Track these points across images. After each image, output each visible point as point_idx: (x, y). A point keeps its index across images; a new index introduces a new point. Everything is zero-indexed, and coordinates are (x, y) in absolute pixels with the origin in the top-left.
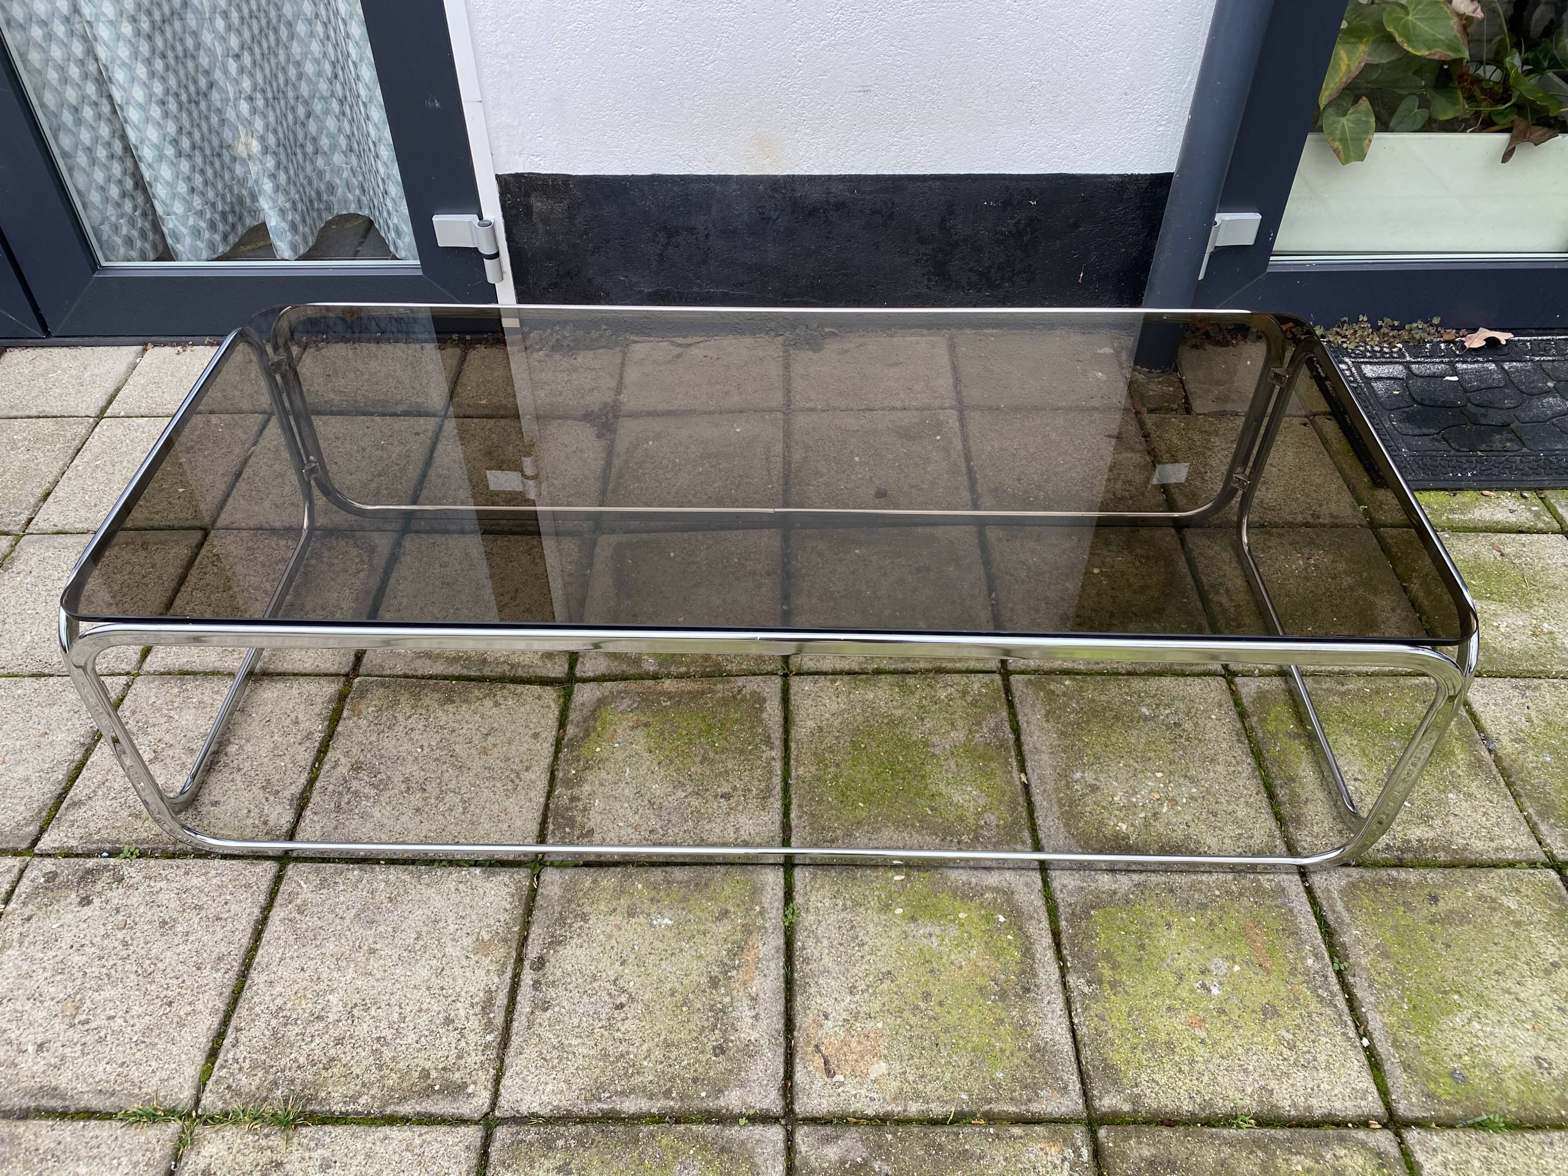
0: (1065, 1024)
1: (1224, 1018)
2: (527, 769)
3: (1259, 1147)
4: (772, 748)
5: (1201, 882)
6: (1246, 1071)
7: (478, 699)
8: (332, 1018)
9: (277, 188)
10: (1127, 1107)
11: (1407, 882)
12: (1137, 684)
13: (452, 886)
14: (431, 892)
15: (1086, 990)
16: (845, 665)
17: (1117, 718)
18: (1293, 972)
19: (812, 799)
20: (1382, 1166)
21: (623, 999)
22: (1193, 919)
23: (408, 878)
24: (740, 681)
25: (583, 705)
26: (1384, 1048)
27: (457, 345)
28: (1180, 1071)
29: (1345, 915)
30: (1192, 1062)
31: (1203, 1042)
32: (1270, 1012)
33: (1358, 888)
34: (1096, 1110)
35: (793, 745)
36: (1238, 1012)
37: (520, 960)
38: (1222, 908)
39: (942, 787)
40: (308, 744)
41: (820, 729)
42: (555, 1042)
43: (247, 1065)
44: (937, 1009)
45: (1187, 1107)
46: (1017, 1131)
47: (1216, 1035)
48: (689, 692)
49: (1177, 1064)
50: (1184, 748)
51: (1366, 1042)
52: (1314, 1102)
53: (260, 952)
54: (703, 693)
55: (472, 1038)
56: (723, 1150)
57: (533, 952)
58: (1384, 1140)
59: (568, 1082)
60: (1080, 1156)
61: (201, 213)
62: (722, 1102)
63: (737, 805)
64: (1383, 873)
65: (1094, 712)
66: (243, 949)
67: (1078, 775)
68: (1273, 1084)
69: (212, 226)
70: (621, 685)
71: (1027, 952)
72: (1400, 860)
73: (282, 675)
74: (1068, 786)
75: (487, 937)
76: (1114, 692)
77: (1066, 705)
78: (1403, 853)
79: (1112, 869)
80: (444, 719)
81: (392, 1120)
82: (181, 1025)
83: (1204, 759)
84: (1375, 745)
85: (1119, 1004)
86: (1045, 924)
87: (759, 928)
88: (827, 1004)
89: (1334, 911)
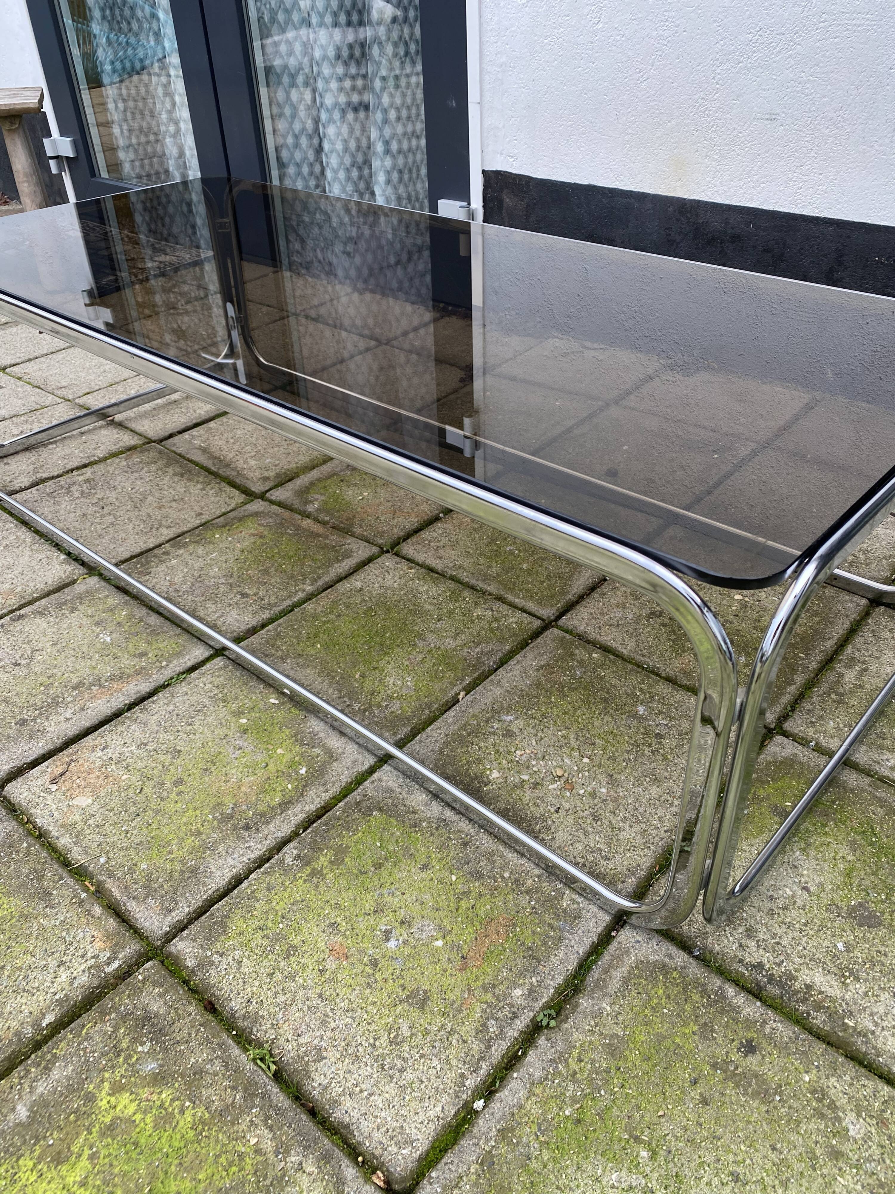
1: (368, 969)
2: (169, 527)
3: (246, 1090)
4: (312, 585)
5: (502, 856)
6: (324, 1023)
7: (198, 481)
10: (190, 963)
11: (736, 1010)
12: (663, 688)
14: (28, 554)
15: (290, 862)
16: (434, 563)
17: (605, 700)
18: (489, 987)
19: (293, 626)
21: (24, 662)
22: (454, 878)
23: (29, 541)
24: (351, 540)
25: (246, 511)
28: (271, 975)
29: (615, 983)
30: (291, 977)
31: (323, 971)
32: (418, 999)
33: (668, 974)
34: (168, 945)
35: (328, 591)
36: (387, 974)
37: (13, 611)
38: (494, 889)
39: (391, 666)
40: (85, 459)
41: (360, 591)
44: (173, 795)
45: (236, 1004)
46: (98, 910)
47: (341, 976)
48: (312, 532)
49: (276, 968)
50: (639, 757)
51: (479, 1104)
52: (347, 1103)
54: (320, 536)
57: (25, 610)
60: (108, 964)
63: (243, 603)
64: (716, 982)
65: (589, 686)
67: (510, 718)
68: (332, 1055)
70: (280, 511)
71: (285, 805)
72: (761, 988)
74: (488, 720)
75: (17, 590)
76: (630, 683)
77: (571, 669)
78: (769, 982)
79: (437, 795)
80: (165, 482)
83: (649, 774)
84: (875, 874)
85: (298, 890)
86: (328, 795)
87: (148, 675)
88: (116, 743)
89: (606, 971)
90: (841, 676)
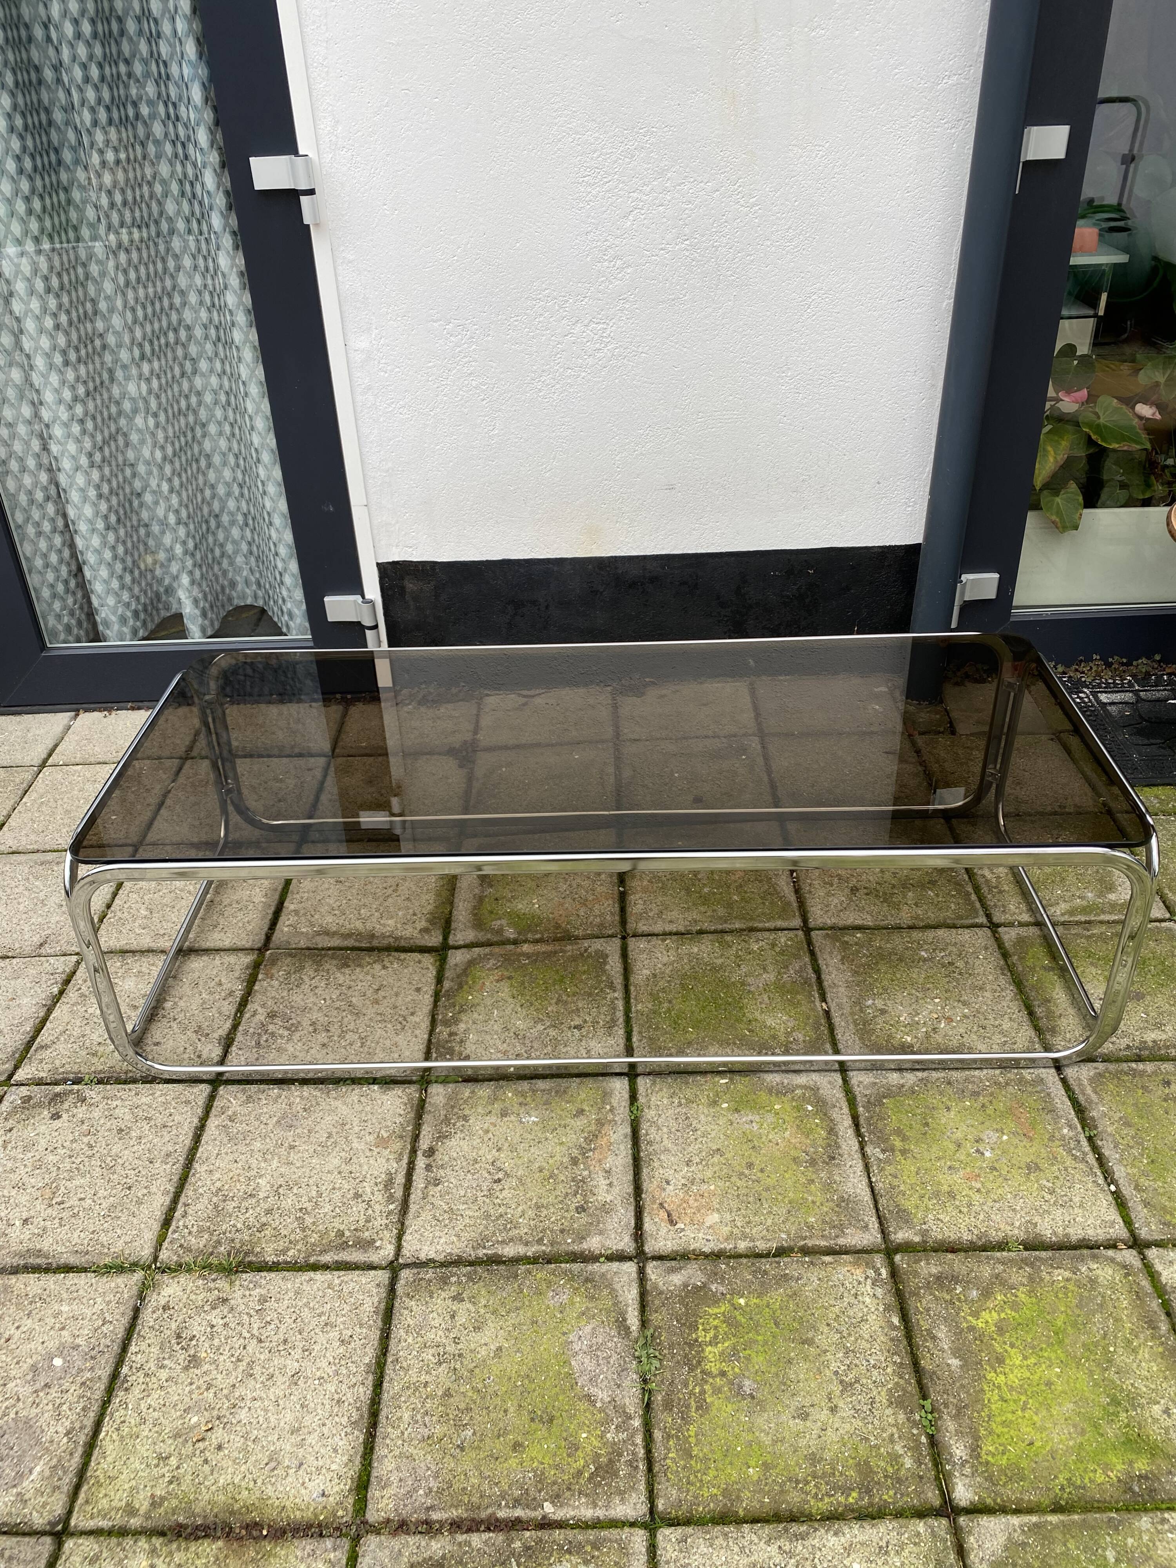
0: (865, 1181)
1: (995, 1173)
2: (412, 1014)
3: (1027, 1265)
4: (615, 991)
5: (974, 1077)
6: (1014, 1210)
7: (369, 963)
8: (262, 1195)
9: (193, 582)
10: (917, 1239)
11: (1144, 1071)
12: (916, 935)
13: (356, 1098)
14: (338, 1103)
15: (881, 1156)
16: (673, 928)
17: (901, 960)
18: (1052, 1138)
19: (650, 1026)
20: (1127, 1275)
21: (501, 1175)
22: (968, 1103)
23: (319, 1094)
24: (586, 944)
25: (456, 965)
26: (1127, 1191)
27: (339, 703)
28: (960, 1212)
29: (1094, 1097)
30: (970, 1205)
31: (978, 1191)
32: (1033, 1168)
33: (1104, 1077)
34: (892, 1242)
35: (632, 988)
36: (1006, 1169)
37: (414, 1151)
38: (992, 1094)
39: (757, 1014)
40: (231, 999)
41: (655, 976)
42: (446, 1208)
43: (195, 1229)
44: (759, 1175)
45: (966, 1237)
46: (828, 1259)
47: (989, 1186)
48: (544, 953)
49: (957, 1207)
50: (957, 980)
51: (1113, 1188)
52: (1071, 1231)
53: (200, 1150)
54: (556, 952)
55: (377, 1207)
56: (587, 1280)
57: (424, 1144)
58: (1130, 1256)
59: (458, 1236)
60: (880, 1274)
61: (127, 605)
62: (585, 1246)
63: (588, 1033)
64: (1125, 1066)
65: (881, 956)
66: (186, 1148)
67: (870, 1002)
68: (1037, 1219)
69: (136, 613)
70: (487, 950)
71: (832, 1131)
72: (1139, 1056)
73: (207, 951)
74: (861, 1010)
75: (385, 1135)
76: (898, 942)
77: (858, 952)
78: (1140, 1051)
79: (900, 1068)
80: (341, 979)
81: (315, 1267)
82: (139, 1202)
83: (974, 987)
85: (908, 1167)
86: (846, 1110)
87: (610, 1121)
88: (669, 1174)
89: (1084, 1094)
90: (984, 876)
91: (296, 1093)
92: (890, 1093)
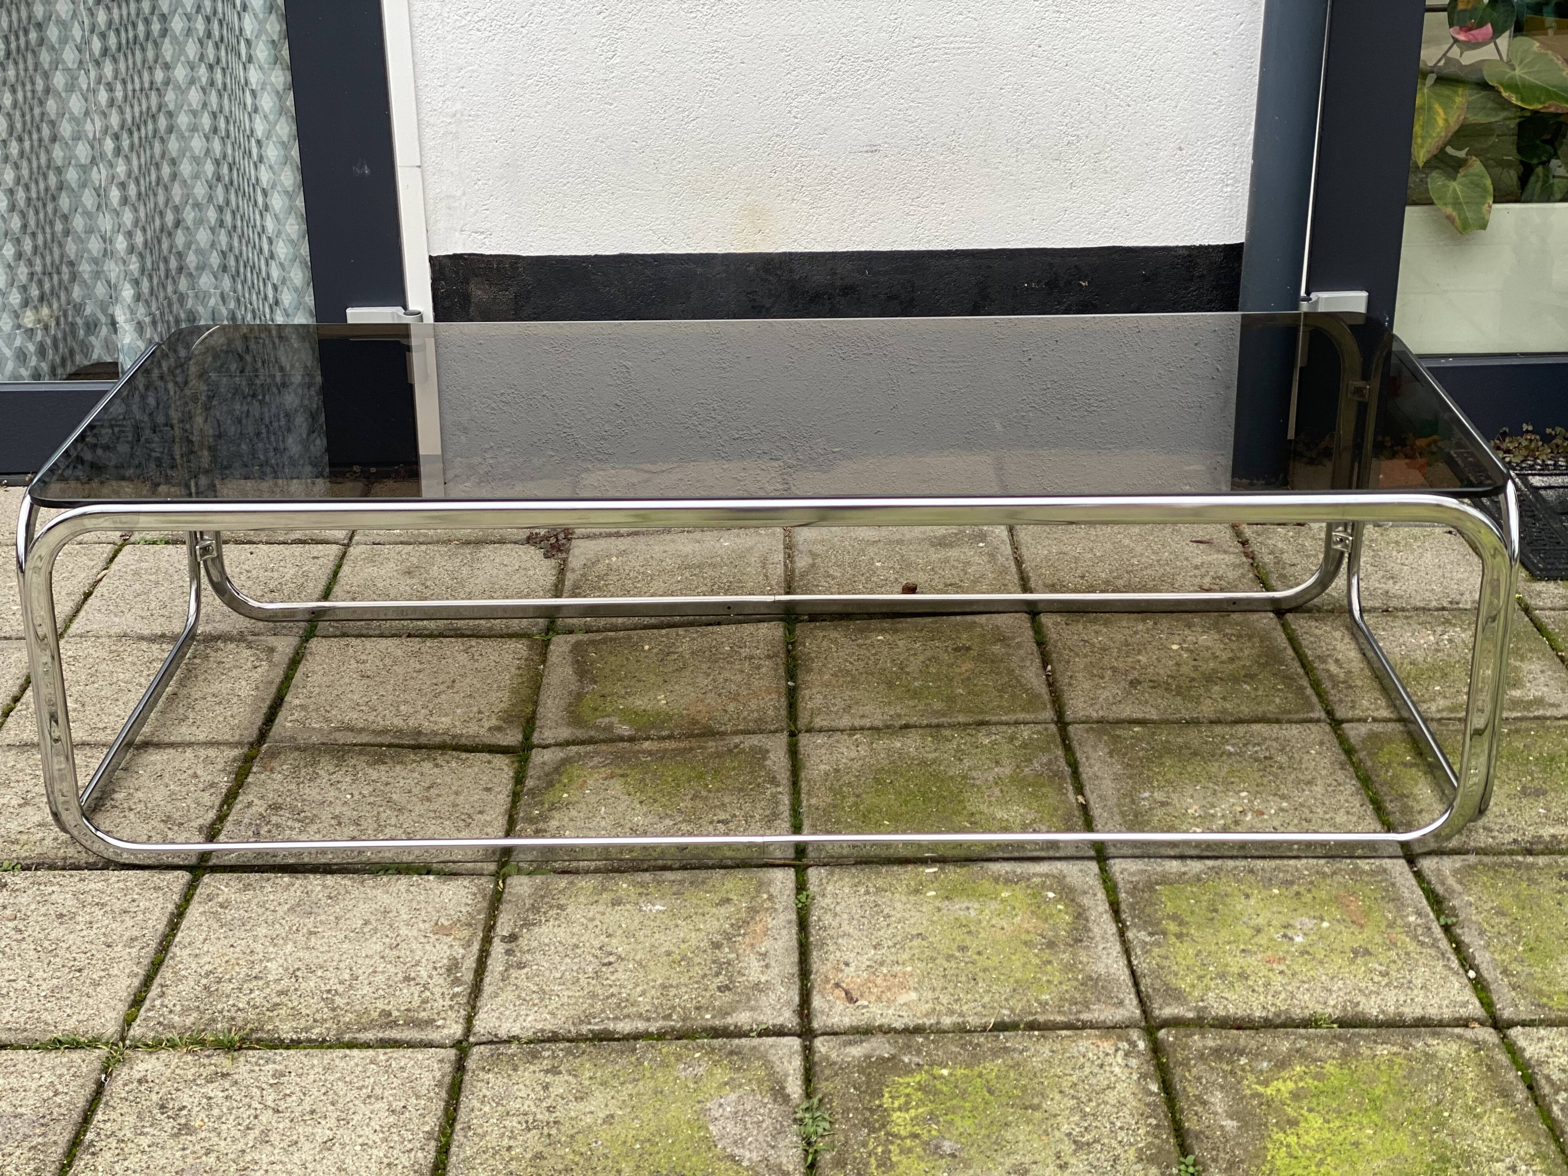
0: (1123, 962)
1: (1307, 957)
2: (480, 812)
3: (1340, 1040)
4: (778, 785)
5: (1288, 865)
6: (1329, 990)
7: (414, 761)
8: (271, 978)
10: (1190, 1015)
11: (1534, 864)
12: (1220, 729)
13: (403, 889)
14: (378, 892)
15: (1148, 939)
16: (867, 722)
17: (1195, 754)
18: (1391, 925)
19: (829, 820)
20: (1477, 1051)
21: (612, 959)
22: (1276, 891)
23: (349, 883)
24: (737, 740)
25: (544, 763)
26: (1488, 974)
27: (356, 479)
28: (1254, 991)
29: (1458, 888)
30: (1267, 985)
31: (1281, 972)
32: (1362, 952)
33: (1476, 869)
34: (1155, 1019)
35: (803, 784)
36: (1323, 953)
37: (487, 941)
38: (1312, 883)
39: (984, 808)
40: (212, 790)
41: (837, 771)
42: (535, 988)
43: (178, 1008)
44: (975, 957)
45: (1259, 1014)
46: (1064, 1033)
47: (1296, 967)
48: (673, 750)
49: (1250, 987)
50: (1276, 776)
51: (1472, 973)
52: (1405, 1010)
53: (180, 934)
54: (691, 749)
55: (437, 991)
56: (731, 1053)
57: (504, 926)
58: (1484, 1034)
59: (552, 1014)
60: (1136, 1047)
62: (729, 1020)
63: (738, 826)
64: (1507, 859)
65: (1167, 750)
66: (159, 933)
67: (1147, 794)
68: (1360, 999)
70: (590, 748)
71: (1081, 917)
72: (1529, 849)
73: (172, 745)
74: (1133, 802)
75: (446, 923)
76: (1192, 736)
77: (1133, 746)
78: (1531, 845)
80: (375, 775)
81: (352, 1045)
82: (95, 984)
83: (1298, 782)
85: (1185, 952)
86: (1101, 895)
87: (767, 909)
88: (850, 956)
89: (1443, 884)
90: (1328, 671)
91: (315, 882)
92: (1165, 880)
